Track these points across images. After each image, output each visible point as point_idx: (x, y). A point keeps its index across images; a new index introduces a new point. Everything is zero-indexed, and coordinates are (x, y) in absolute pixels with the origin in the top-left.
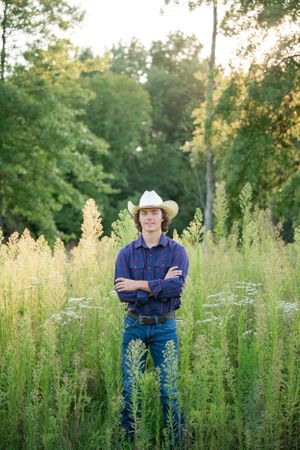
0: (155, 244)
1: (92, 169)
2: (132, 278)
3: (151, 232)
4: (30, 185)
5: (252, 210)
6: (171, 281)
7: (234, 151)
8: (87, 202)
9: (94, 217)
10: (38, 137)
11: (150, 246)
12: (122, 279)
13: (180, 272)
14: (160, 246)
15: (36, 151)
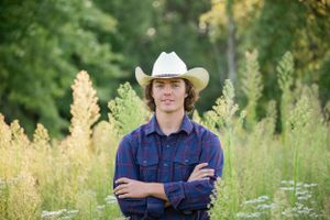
0: (175, 130)
1: (98, 48)
2: (140, 178)
3: (169, 112)
4: (28, 68)
5: (293, 88)
6: (198, 185)
7: (262, 22)
8: (79, 76)
9: (88, 96)
10: (35, 13)
11: (167, 132)
12: (125, 179)
13: (211, 172)
14: (182, 133)
15: (34, 29)
